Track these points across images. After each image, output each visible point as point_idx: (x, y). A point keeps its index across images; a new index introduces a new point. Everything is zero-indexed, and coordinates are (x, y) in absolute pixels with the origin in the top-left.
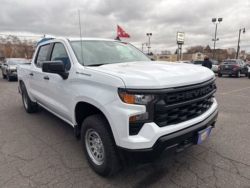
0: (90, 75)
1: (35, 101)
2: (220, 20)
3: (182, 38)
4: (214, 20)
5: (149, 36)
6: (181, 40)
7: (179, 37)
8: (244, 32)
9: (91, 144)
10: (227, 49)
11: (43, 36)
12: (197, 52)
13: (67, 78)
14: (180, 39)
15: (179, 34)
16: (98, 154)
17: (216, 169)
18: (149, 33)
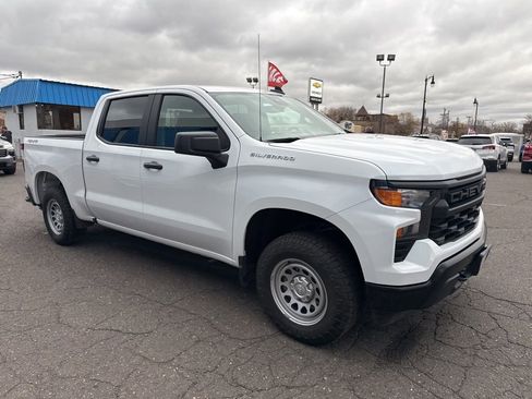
0: (292, 159)
1: (91, 218)
2: (391, 58)
3: (319, 90)
4: (380, 58)
5: (253, 83)
6: (316, 96)
7: (313, 89)
8: (433, 83)
9: (284, 289)
10: (398, 114)
11: (17, 73)
12: (342, 119)
13: (225, 165)
14: (315, 92)
15: (313, 82)
16: (301, 305)
17: (496, 316)
18: (252, 77)
